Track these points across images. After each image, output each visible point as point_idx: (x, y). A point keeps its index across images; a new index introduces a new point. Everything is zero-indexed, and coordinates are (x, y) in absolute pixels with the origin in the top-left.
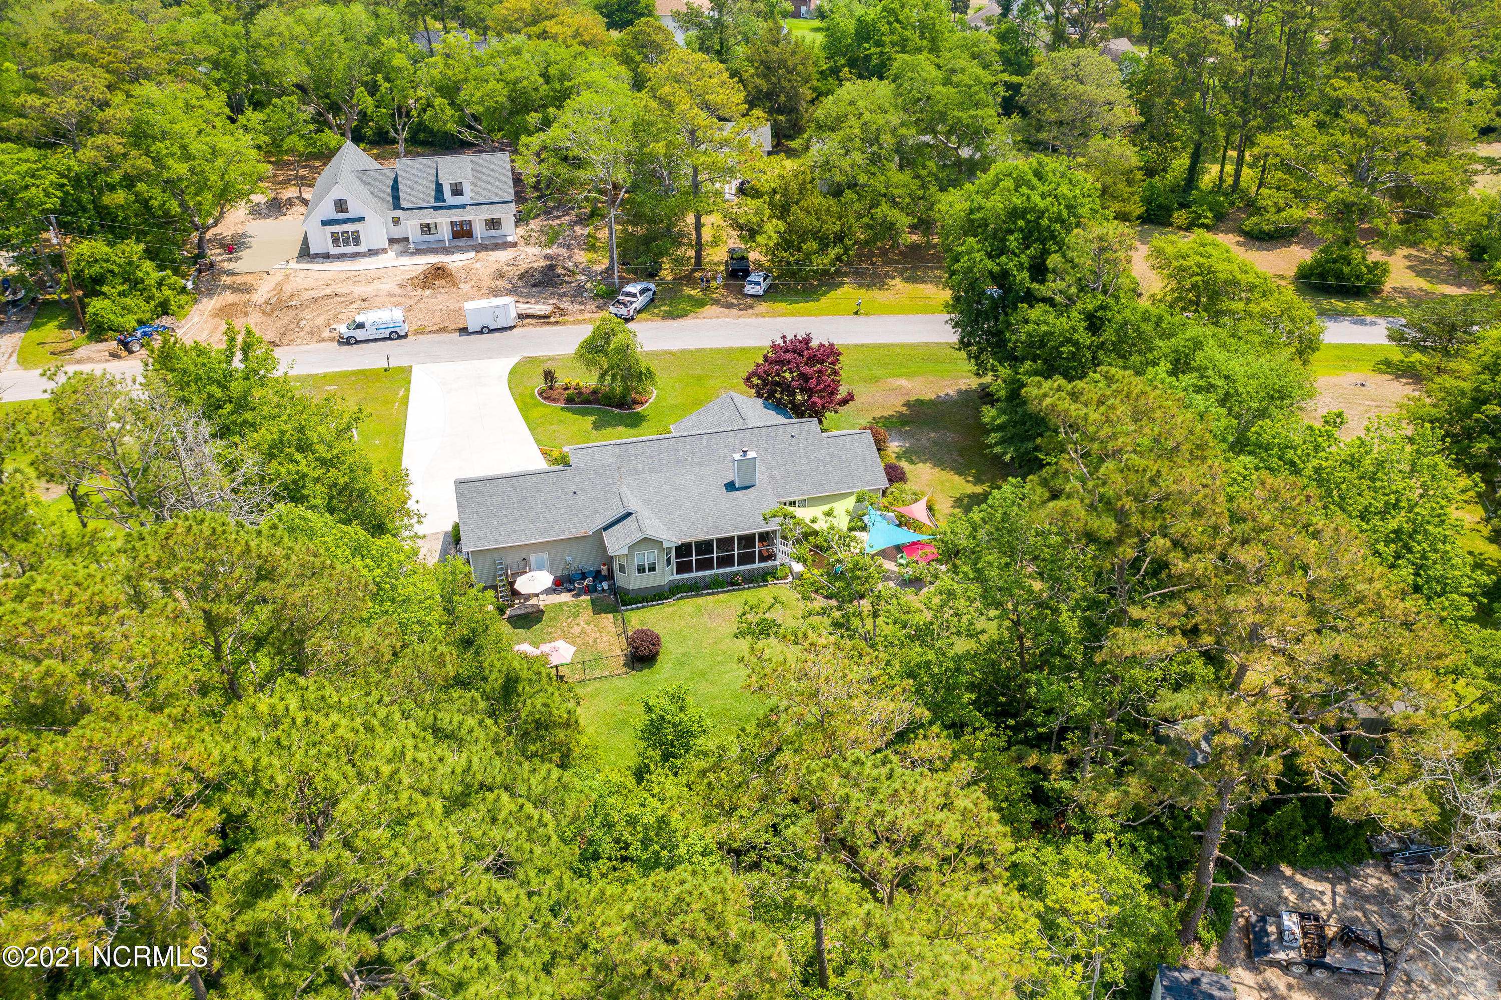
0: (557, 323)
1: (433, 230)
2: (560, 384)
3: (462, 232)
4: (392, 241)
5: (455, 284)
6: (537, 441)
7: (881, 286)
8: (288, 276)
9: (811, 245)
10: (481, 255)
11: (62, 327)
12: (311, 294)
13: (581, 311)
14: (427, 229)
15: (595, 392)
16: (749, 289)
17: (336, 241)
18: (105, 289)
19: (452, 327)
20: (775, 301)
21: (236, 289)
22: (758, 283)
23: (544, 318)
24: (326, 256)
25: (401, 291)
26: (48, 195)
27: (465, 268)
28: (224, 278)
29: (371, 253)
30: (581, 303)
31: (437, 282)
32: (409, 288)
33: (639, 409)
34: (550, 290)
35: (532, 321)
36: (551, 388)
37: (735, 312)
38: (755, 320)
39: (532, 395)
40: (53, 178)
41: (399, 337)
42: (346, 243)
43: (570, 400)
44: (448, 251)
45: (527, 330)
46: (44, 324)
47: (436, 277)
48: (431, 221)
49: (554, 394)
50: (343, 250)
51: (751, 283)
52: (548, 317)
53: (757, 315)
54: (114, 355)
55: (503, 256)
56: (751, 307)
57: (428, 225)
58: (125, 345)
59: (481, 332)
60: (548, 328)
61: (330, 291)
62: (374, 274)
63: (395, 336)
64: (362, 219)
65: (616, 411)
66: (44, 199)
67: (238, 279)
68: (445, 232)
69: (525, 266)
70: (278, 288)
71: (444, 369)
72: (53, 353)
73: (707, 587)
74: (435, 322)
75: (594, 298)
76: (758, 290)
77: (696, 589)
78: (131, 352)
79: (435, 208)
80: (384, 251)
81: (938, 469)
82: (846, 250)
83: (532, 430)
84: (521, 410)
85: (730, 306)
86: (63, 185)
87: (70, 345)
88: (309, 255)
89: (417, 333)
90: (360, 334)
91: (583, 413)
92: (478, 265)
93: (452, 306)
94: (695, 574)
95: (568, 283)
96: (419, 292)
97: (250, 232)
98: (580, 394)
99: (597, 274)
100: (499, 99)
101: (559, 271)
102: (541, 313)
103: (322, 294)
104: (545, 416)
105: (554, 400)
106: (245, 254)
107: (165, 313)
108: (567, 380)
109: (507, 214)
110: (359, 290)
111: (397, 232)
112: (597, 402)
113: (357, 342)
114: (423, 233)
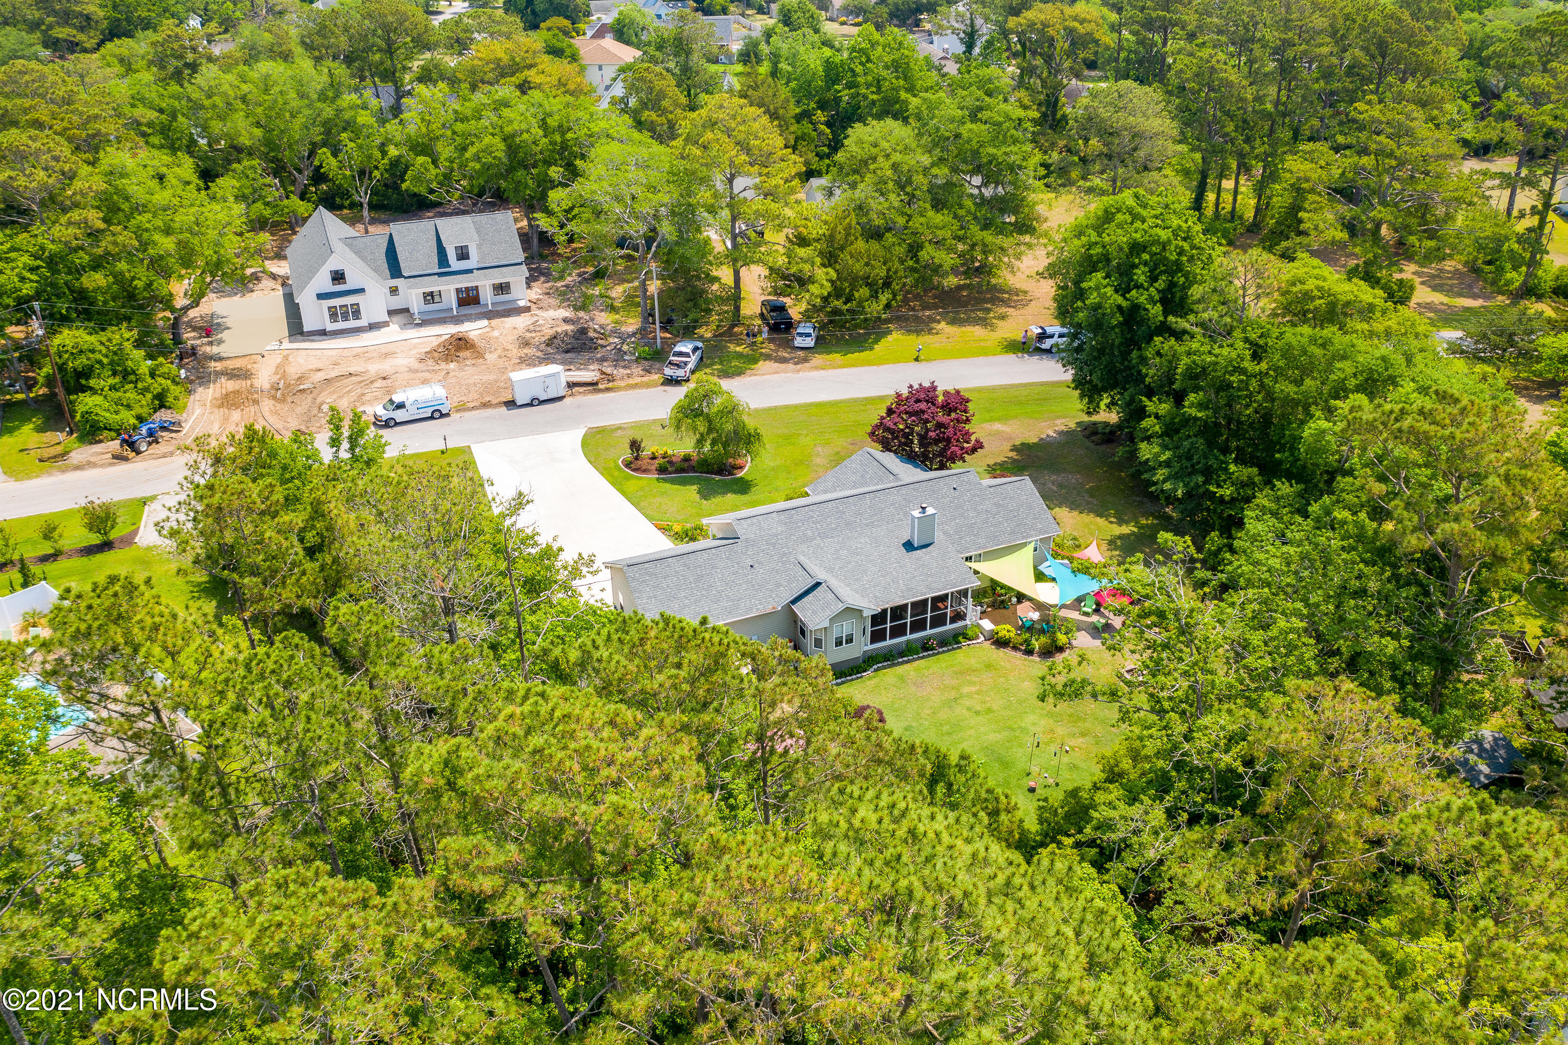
0: (608, 390)
1: (437, 299)
2: (646, 453)
3: (469, 299)
4: (391, 313)
5: (480, 355)
6: (647, 516)
7: (930, 332)
8: (286, 357)
9: (864, 292)
10: (494, 322)
11: (40, 430)
12: (320, 376)
13: (629, 376)
14: (430, 297)
15: (687, 459)
16: (799, 342)
17: (333, 315)
18: (92, 382)
19: (494, 402)
20: (829, 353)
21: (232, 375)
22: (808, 335)
23: (592, 385)
24: (323, 333)
25: (422, 366)
26: (23, 279)
27: (482, 337)
28: (213, 364)
29: (373, 327)
30: (624, 367)
31: (461, 354)
32: (430, 362)
33: (741, 474)
34: (587, 355)
35: (581, 389)
36: (637, 458)
37: (791, 366)
38: (815, 374)
39: (617, 467)
40: (26, 259)
41: (443, 416)
42: (345, 318)
43: (662, 470)
44: (457, 320)
45: (580, 399)
46: (18, 428)
47: (459, 349)
48: (435, 289)
49: (643, 463)
50: (341, 325)
51: (801, 335)
52: (596, 384)
53: (817, 368)
54: (119, 458)
55: (520, 322)
56: (806, 360)
57: (431, 294)
58: (132, 445)
59: (530, 405)
60: (601, 395)
61: (344, 370)
62: (384, 349)
63: (438, 415)
64: (362, 290)
65: (718, 478)
66: (18, 285)
67: (230, 364)
68: (451, 300)
69: (550, 332)
70: (280, 369)
71: (507, 446)
72: (41, 460)
73: (902, 654)
74: (473, 397)
75: (637, 360)
76: (810, 342)
77: (890, 658)
78: (138, 452)
79: (440, 275)
80: (385, 324)
81: (1075, 513)
82: (895, 295)
83: (636, 505)
84: (613, 484)
85: (783, 360)
86: (38, 267)
87: (59, 449)
88: (302, 333)
89: (458, 411)
90: (400, 415)
91: (683, 482)
92: (496, 333)
93: (485, 378)
94: (889, 642)
95: (603, 346)
96: (443, 365)
97: (220, 312)
98: (670, 462)
99: (630, 336)
100: (497, 154)
101: (591, 334)
102: (589, 380)
103: (333, 374)
104: (642, 489)
105: (645, 471)
106: (225, 335)
107: (162, 406)
108: (653, 449)
109: (517, 277)
110: (374, 368)
111: (396, 303)
112: (693, 469)
113: (397, 424)
114: (426, 302)
